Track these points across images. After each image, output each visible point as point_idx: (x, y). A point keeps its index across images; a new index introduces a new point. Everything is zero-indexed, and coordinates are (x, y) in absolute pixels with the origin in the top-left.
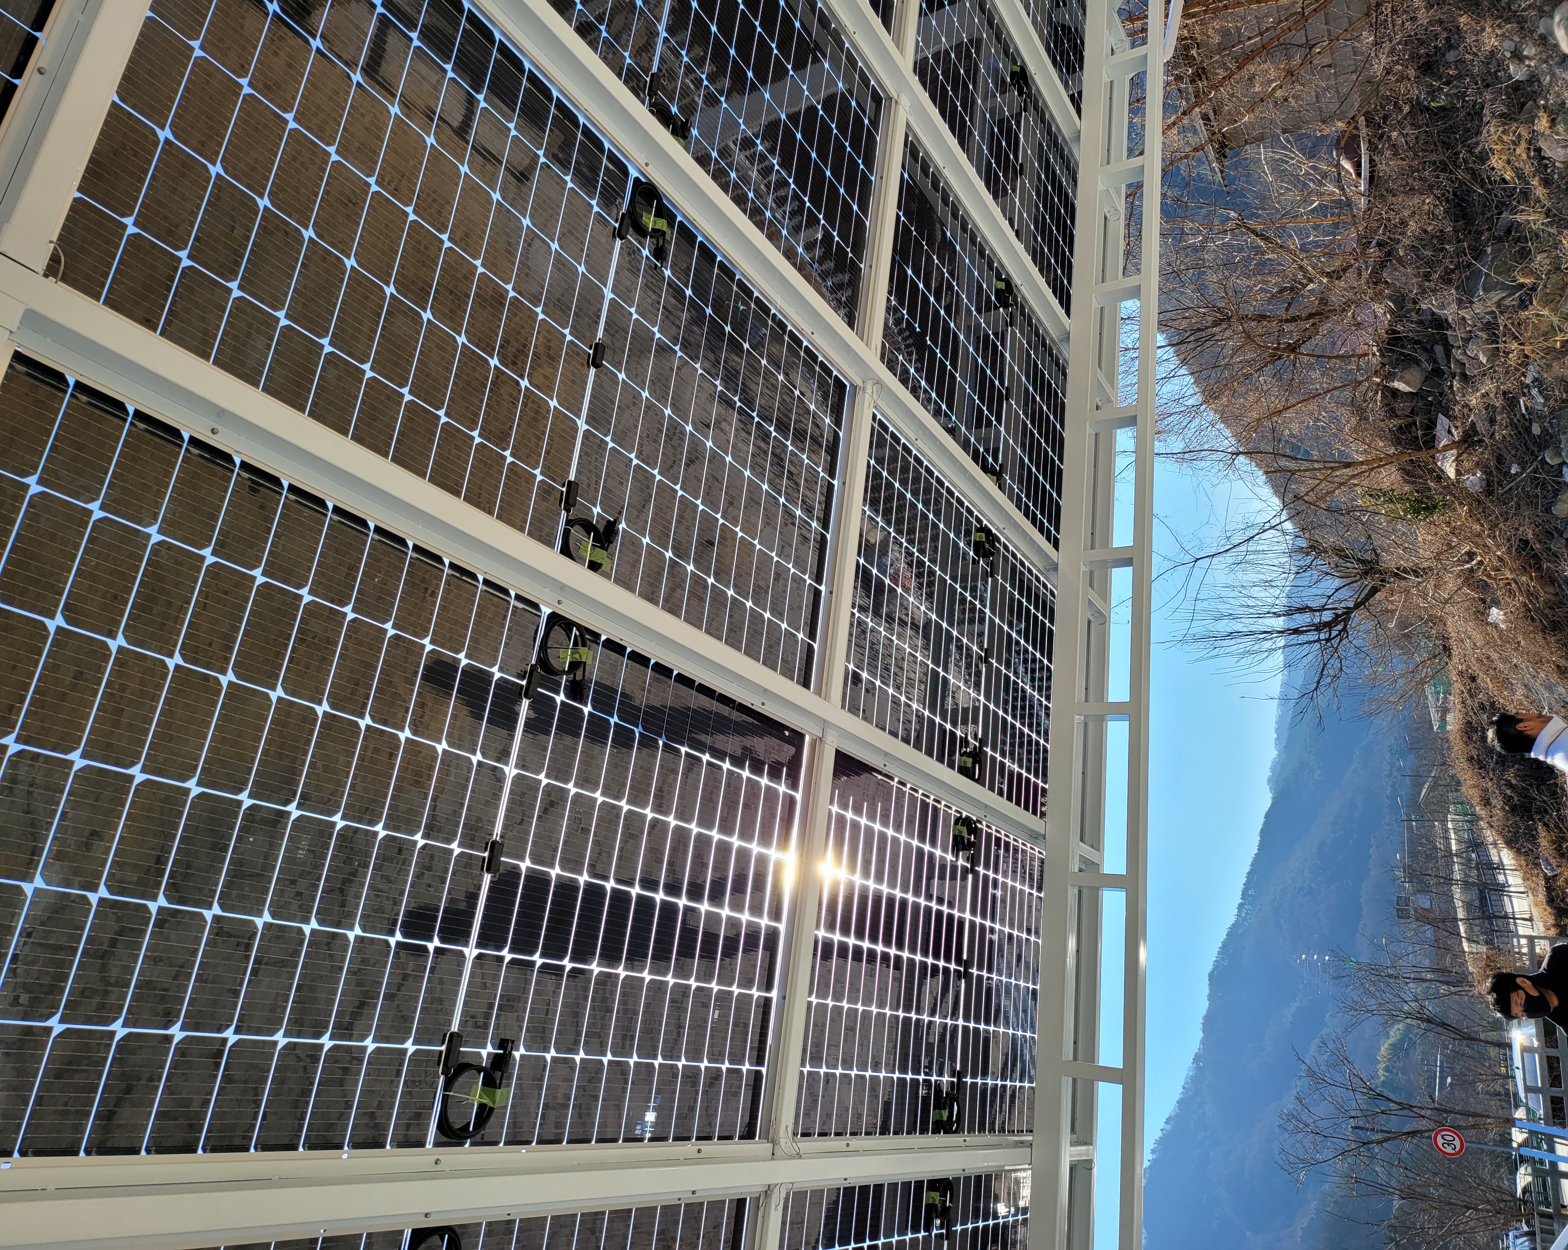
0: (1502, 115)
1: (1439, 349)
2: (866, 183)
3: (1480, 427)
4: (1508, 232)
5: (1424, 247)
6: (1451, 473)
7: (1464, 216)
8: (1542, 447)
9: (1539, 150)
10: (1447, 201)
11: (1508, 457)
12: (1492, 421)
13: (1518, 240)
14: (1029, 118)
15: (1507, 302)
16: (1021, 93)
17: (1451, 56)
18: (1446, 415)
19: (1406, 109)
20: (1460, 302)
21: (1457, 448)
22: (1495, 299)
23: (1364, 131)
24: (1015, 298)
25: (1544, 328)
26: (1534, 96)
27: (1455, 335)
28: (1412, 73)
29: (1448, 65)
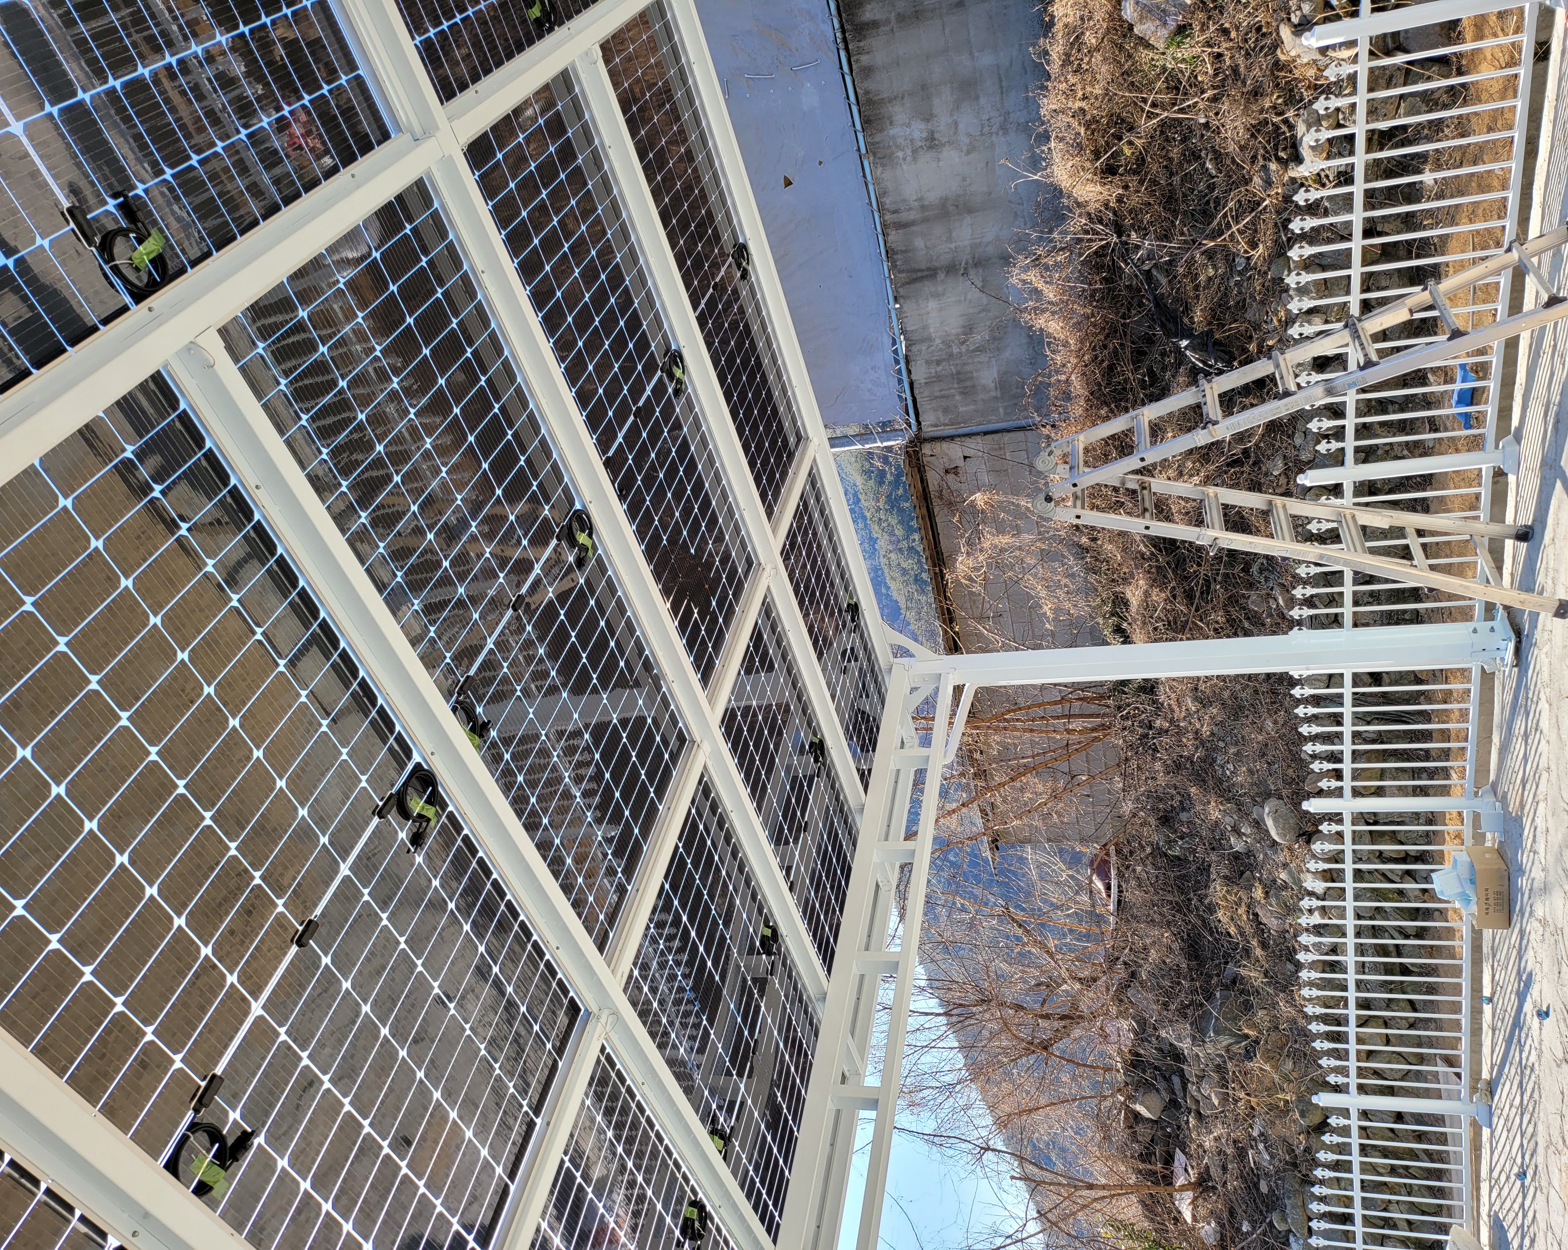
0: (1225, 877)
1: (1176, 1080)
2: (653, 810)
3: (1212, 1171)
4: (1234, 982)
5: (1163, 976)
6: (1188, 1216)
7: (1197, 957)
8: (1271, 1208)
9: (1256, 915)
10: (1182, 940)
11: (1240, 1211)
12: (1224, 1168)
13: (1242, 992)
14: (820, 784)
15: (1235, 1049)
16: (816, 761)
17: (1184, 816)
18: (1183, 1151)
19: (1149, 850)
20: (1194, 1038)
21: (1193, 1190)
22: (1224, 1044)
23: (1113, 859)
24: (779, 949)
25: (1267, 1082)
26: (1251, 868)
27: (1191, 1071)
28: (1152, 821)
29: (1182, 824)
